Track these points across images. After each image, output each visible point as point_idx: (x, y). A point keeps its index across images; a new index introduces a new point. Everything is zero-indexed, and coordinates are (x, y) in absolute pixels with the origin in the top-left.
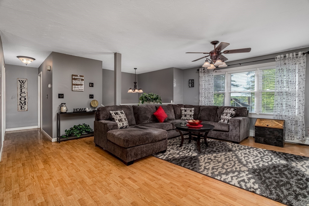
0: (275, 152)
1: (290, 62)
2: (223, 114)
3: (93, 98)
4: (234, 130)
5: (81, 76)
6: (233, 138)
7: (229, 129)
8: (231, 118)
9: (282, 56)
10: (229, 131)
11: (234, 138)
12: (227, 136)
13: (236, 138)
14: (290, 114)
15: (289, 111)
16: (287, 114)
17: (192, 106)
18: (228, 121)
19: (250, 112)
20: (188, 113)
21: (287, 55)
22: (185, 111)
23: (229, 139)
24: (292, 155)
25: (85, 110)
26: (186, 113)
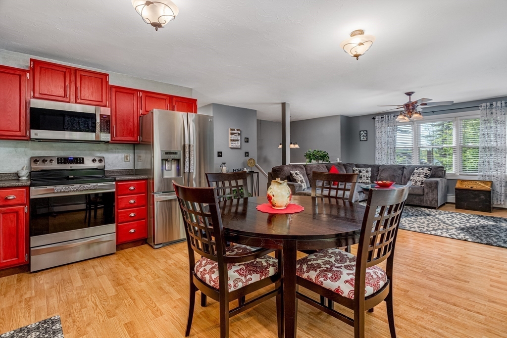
0: (482, 216)
1: (498, 112)
2: (414, 174)
3: (248, 156)
4: (430, 194)
5: (238, 130)
6: (428, 202)
7: (424, 192)
8: (425, 179)
9: (488, 104)
10: (424, 195)
11: (431, 202)
12: (422, 201)
13: (433, 202)
14: (499, 174)
15: (497, 170)
16: (494, 173)
17: (367, 165)
18: (422, 183)
19: (447, 172)
20: (364, 174)
21: (494, 103)
23: (425, 204)
24: (501, 218)
25: (244, 171)
26: (360, 175)
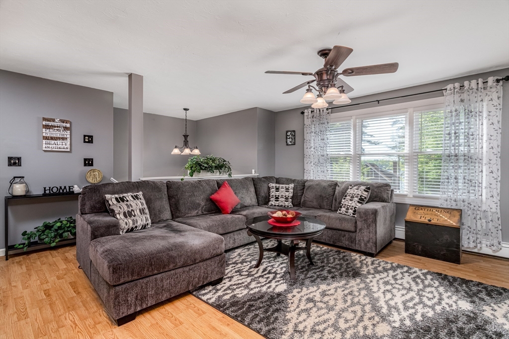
0: (445, 278)
1: (472, 97)
2: (346, 196)
3: (92, 165)
4: (365, 230)
5: (63, 121)
6: (363, 245)
7: (356, 227)
8: (360, 205)
9: (457, 85)
10: (356, 231)
11: (366, 245)
12: (353, 240)
13: (369, 245)
14: (471, 197)
15: (469, 192)
16: (464, 197)
17: (291, 179)
18: (355, 211)
19: (397, 192)
20: (282, 194)
21: (466, 83)
22: (277, 189)
23: (357, 248)
24: (479, 284)
25: (71, 190)
26: (277, 193)
